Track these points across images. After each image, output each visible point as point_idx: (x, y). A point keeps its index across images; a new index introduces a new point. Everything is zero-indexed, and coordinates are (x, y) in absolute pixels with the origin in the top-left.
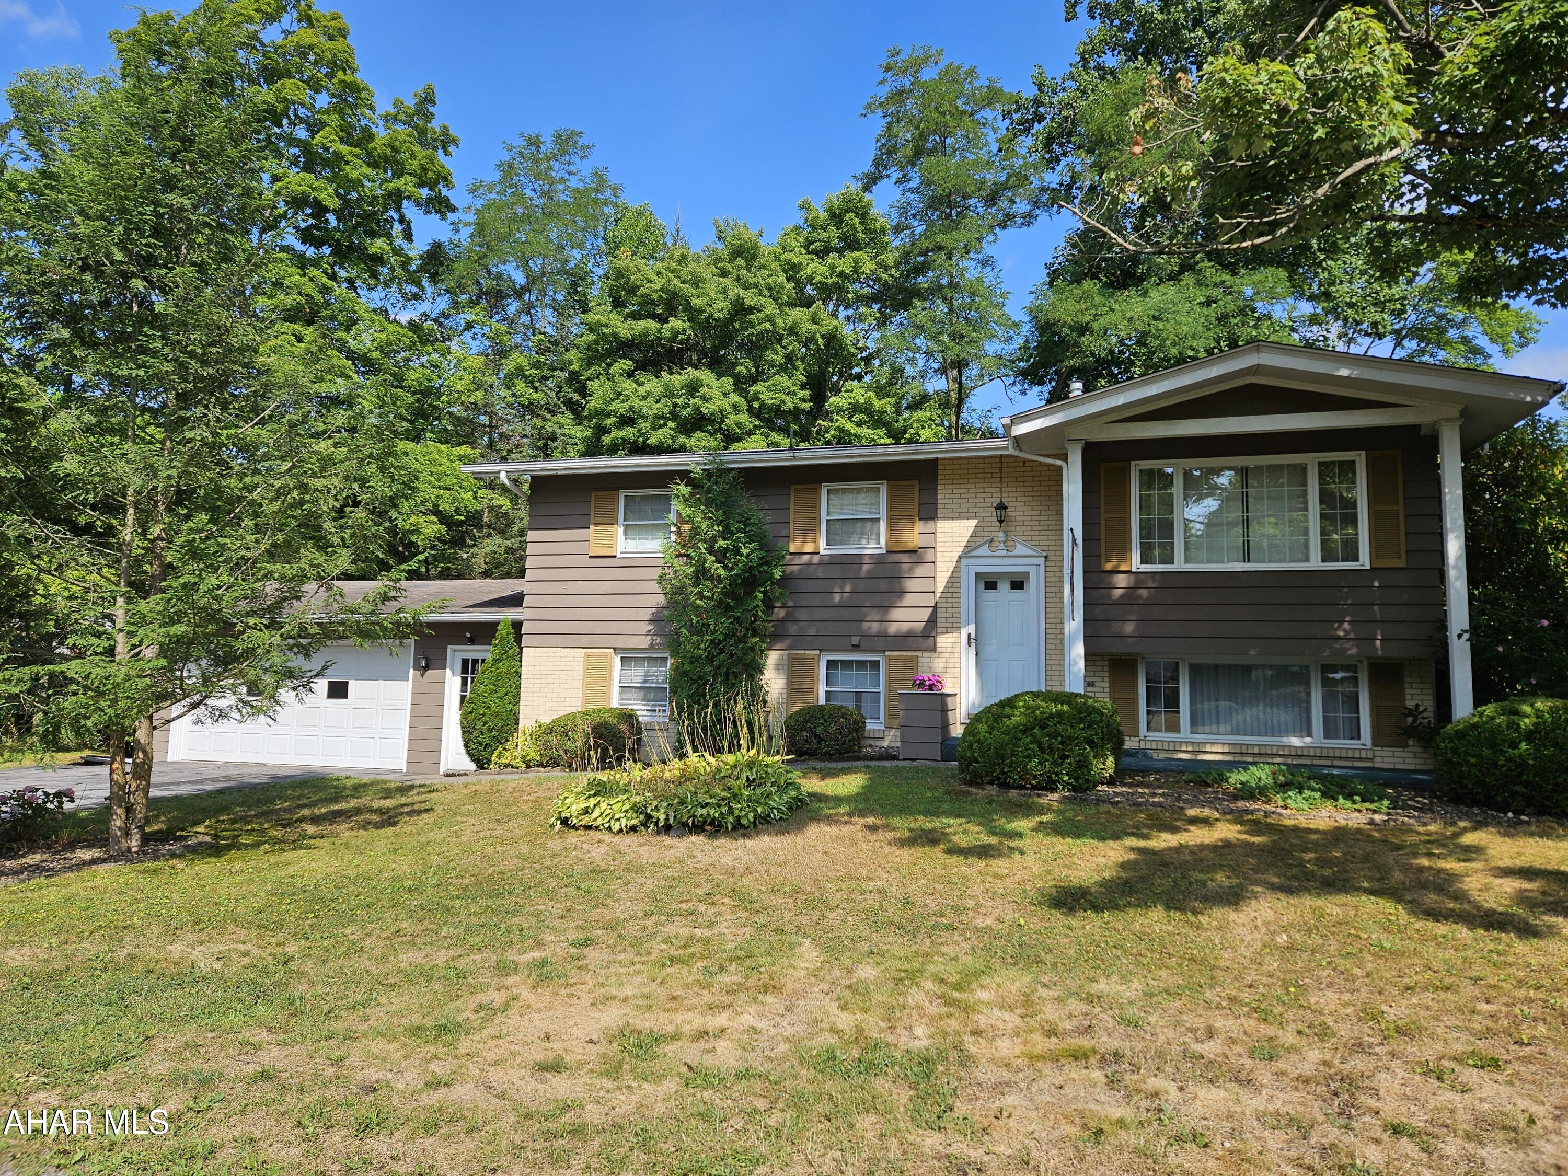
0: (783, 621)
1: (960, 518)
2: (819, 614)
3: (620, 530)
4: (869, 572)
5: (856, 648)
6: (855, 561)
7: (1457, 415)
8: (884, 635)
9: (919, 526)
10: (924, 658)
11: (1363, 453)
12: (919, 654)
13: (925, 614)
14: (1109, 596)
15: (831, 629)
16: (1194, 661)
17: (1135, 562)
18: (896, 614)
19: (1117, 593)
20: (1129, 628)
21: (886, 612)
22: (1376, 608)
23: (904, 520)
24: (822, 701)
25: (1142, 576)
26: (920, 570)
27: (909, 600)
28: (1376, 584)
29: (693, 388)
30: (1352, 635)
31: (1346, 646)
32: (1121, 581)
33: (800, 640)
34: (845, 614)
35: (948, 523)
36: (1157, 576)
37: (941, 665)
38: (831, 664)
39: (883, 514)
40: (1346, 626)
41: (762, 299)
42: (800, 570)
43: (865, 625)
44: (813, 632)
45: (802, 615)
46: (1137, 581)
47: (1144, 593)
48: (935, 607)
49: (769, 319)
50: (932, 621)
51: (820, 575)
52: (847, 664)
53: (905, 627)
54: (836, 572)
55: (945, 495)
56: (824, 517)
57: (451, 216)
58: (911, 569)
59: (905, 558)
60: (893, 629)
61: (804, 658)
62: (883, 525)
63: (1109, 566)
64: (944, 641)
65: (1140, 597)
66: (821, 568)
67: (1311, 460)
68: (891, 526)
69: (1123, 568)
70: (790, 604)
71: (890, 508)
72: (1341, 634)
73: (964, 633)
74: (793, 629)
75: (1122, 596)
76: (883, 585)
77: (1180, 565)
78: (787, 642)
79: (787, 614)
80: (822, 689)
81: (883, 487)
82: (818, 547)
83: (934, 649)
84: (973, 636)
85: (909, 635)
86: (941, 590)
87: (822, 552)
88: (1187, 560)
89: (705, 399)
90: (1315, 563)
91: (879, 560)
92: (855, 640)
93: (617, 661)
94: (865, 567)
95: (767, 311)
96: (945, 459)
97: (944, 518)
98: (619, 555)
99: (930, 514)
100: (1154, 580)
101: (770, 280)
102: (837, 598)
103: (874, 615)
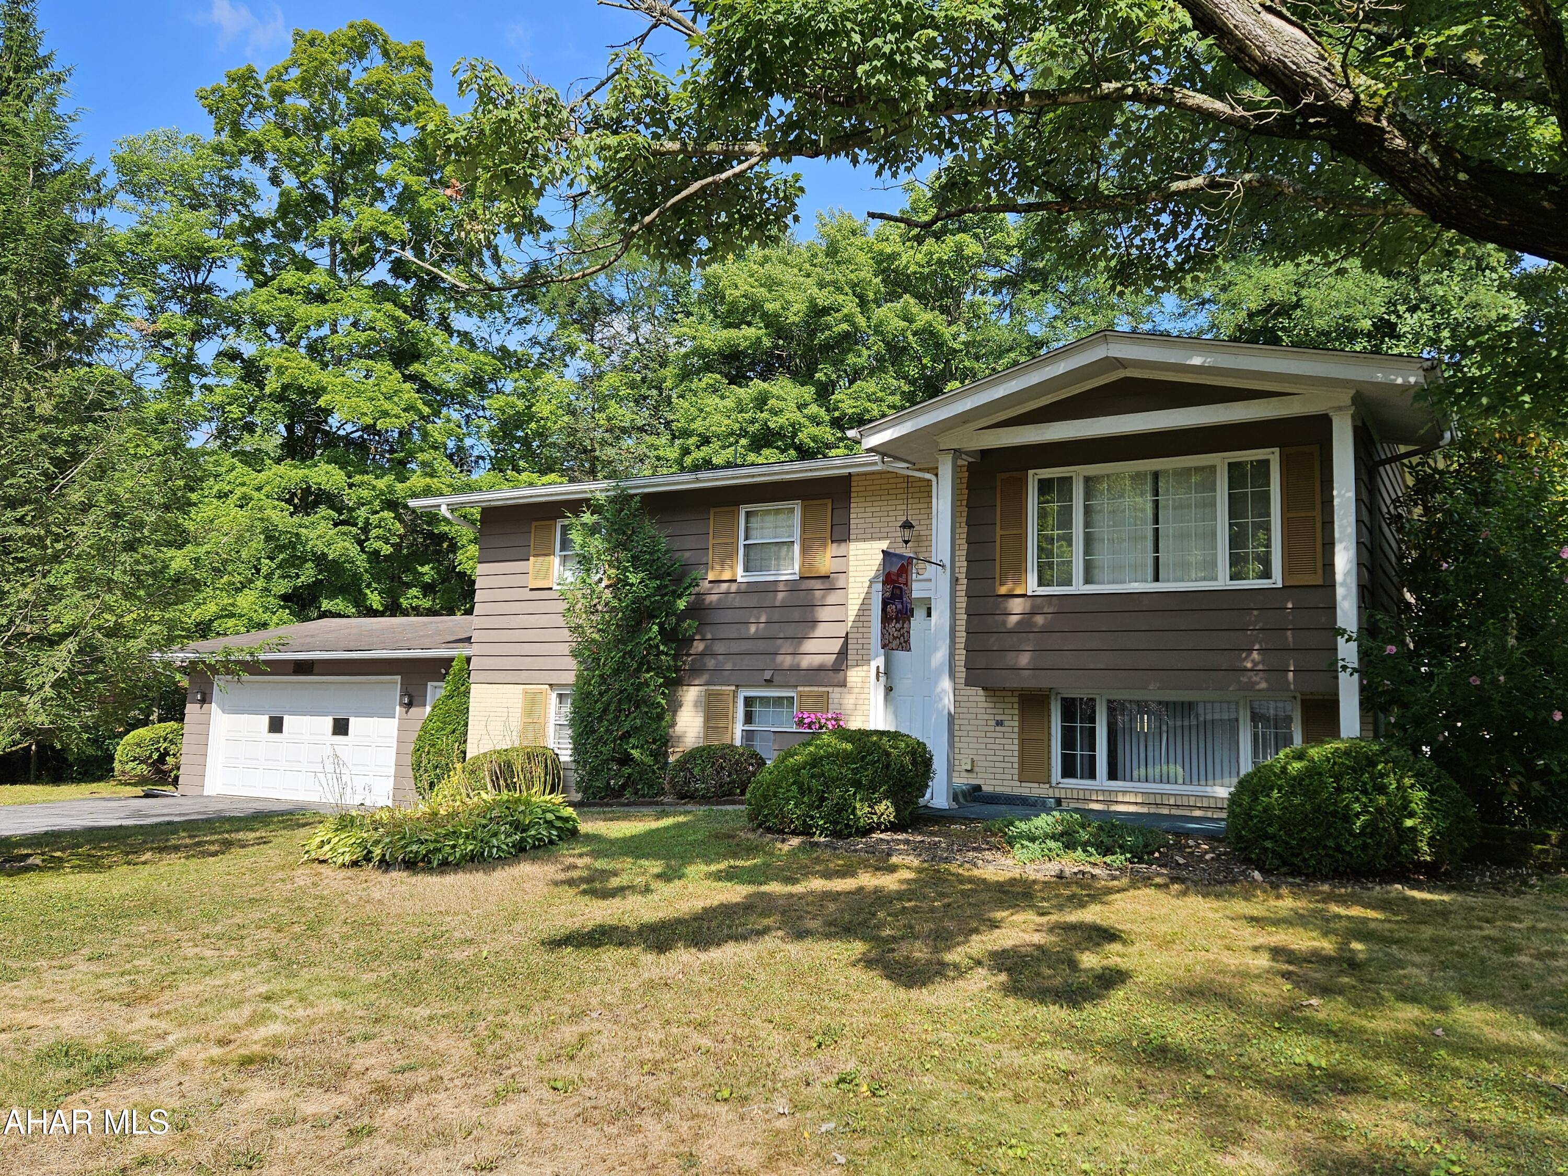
0: (702, 654)
1: (872, 539)
2: (736, 647)
3: (556, 561)
4: (783, 600)
5: (769, 682)
6: (770, 588)
7: (1349, 402)
8: (796, 669)
9: (833, 549)
10: (835, 693)
11: (1277, 450)
12: (830, 689)
13: (836, 645)
14: (1004, 623)
15: (746, 663)
16: (1112, 698)
17: (1031, 585)
18: (809, 646)
19: (1013, 619)
20: (1024, 659)
21: (799, 644)
22: (1289, 633)
23: (817, 543)
24: (738, 742)
25: (1039, 600)
26: (832, 598)
27: (821, 630)
28: (1290, 605)
29: (761, 401)
30: (1260, 667)
31: (1254, 679)
32: (1017, 606)
33: (717, 677)
34: (761, 645)
35: (861, 545)
36: (1054, 600)
37: (852, 701)
38: (749, 701)
39: (797, 536)
40: (1255, 655)
41: (841, 298)
42: (719, 600)
43: (780, 658)
44: (729, 666)
45: (719, 648)
46: (1033, 606)
47: (1040, 620)
48: (846, 637)
49: (848, 319)
50: (843, 653)
51: (737, 605)
52: (764, 701)
53: (817, 660)
54: (752, 601)
55: (858, 515)
56: (742, 542)
57: (545, 237)
58: (823, 597)
59: (817, 584)
60: (805, 662)
61: (719, 694)
62: (797, 548)
63: (1003, 590)
64: (854, 675)
65: (1035, 625)
66: (738, 597)
67: (1220, 461)
68: (804, 550)
69: (1018, 592)
70: (709, 636)
71: (804, 531)
72: (1249, 665)
73: (874, 664)
74: (711, 663)
75: (1019, 623)
76: (796, 614)
77: (1078, 587)
78: (705, 677)
79: (706, 647)
80: (739, 728)
81: (797, 506)
82: (735, 574)
83: (844, 685)
84: (882, 670)
85: (821, 669)
86: (851, 618)
87: (739, 580)
88: (1088, 581)
89: (775, 412)
90: (1223, 581)
91: (793, 587)
92: (768, 674)
93: (553, 697)
94: (780, 595)
95: (845, 311)
96: (858, 475)
97: (857, 540)
98: (555, 587)
99: (841, 534)
100: (1050, 604)
101: (852, 276)
102: (753, 629)
103: (787, 647)
